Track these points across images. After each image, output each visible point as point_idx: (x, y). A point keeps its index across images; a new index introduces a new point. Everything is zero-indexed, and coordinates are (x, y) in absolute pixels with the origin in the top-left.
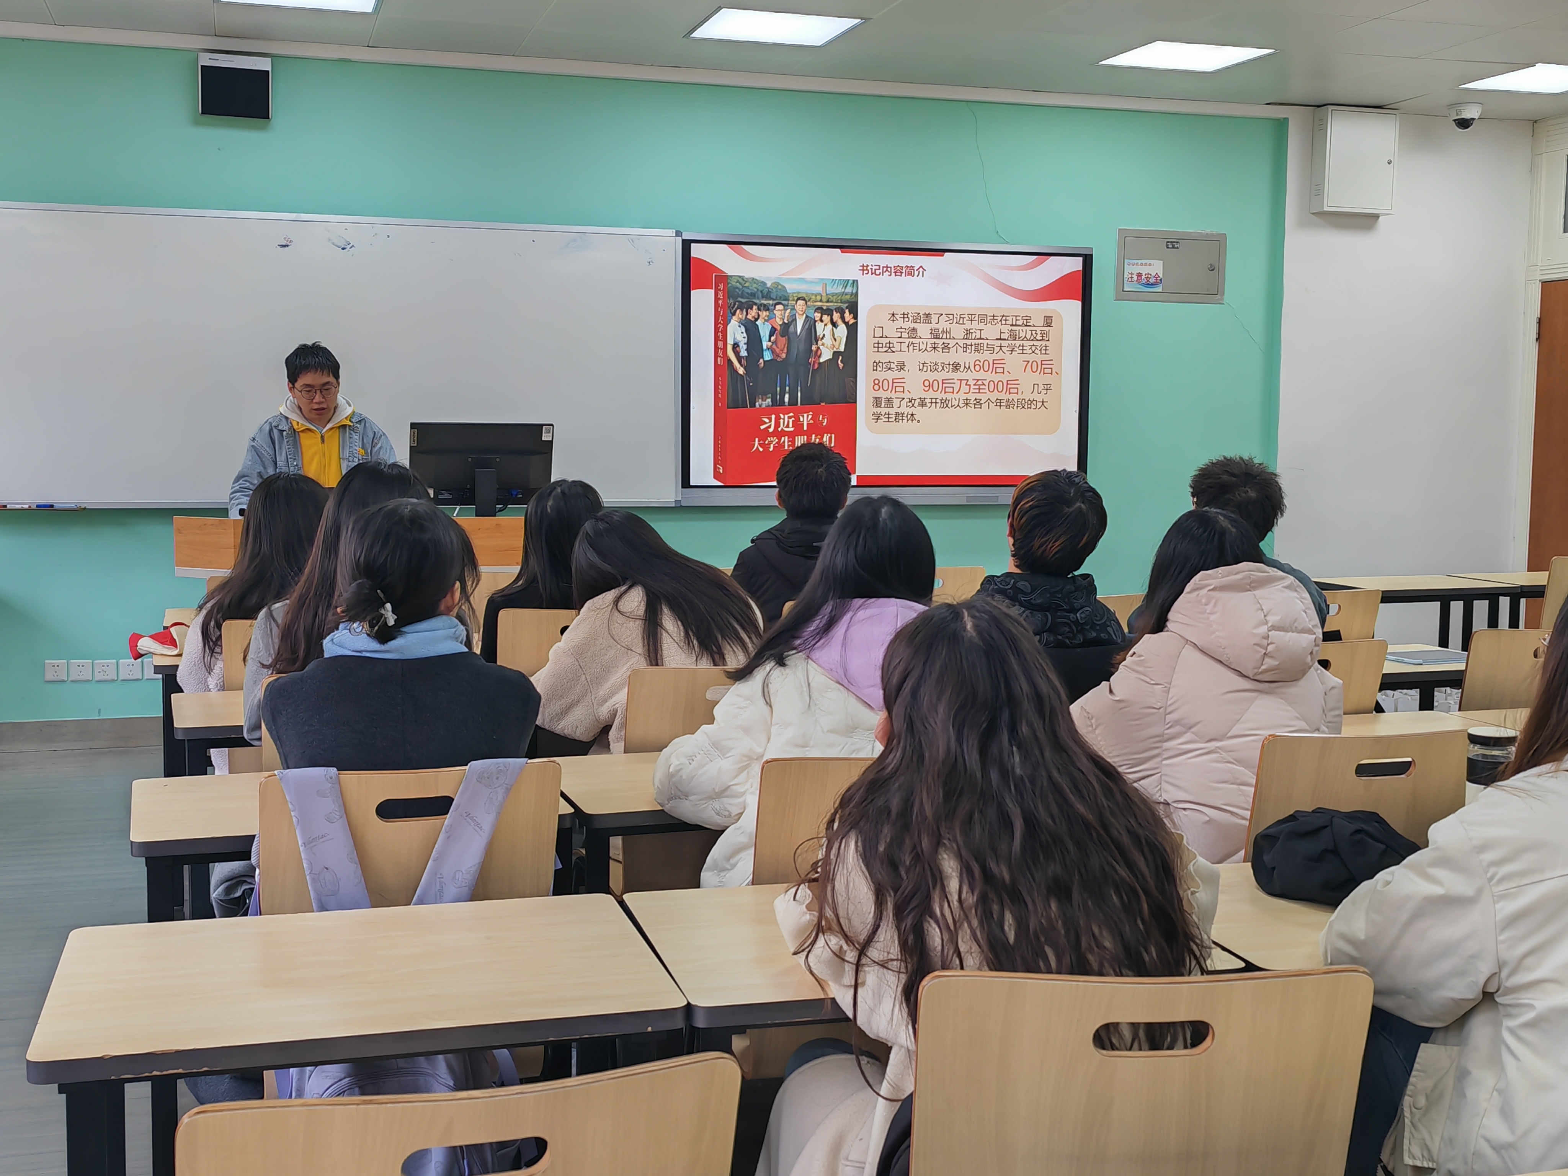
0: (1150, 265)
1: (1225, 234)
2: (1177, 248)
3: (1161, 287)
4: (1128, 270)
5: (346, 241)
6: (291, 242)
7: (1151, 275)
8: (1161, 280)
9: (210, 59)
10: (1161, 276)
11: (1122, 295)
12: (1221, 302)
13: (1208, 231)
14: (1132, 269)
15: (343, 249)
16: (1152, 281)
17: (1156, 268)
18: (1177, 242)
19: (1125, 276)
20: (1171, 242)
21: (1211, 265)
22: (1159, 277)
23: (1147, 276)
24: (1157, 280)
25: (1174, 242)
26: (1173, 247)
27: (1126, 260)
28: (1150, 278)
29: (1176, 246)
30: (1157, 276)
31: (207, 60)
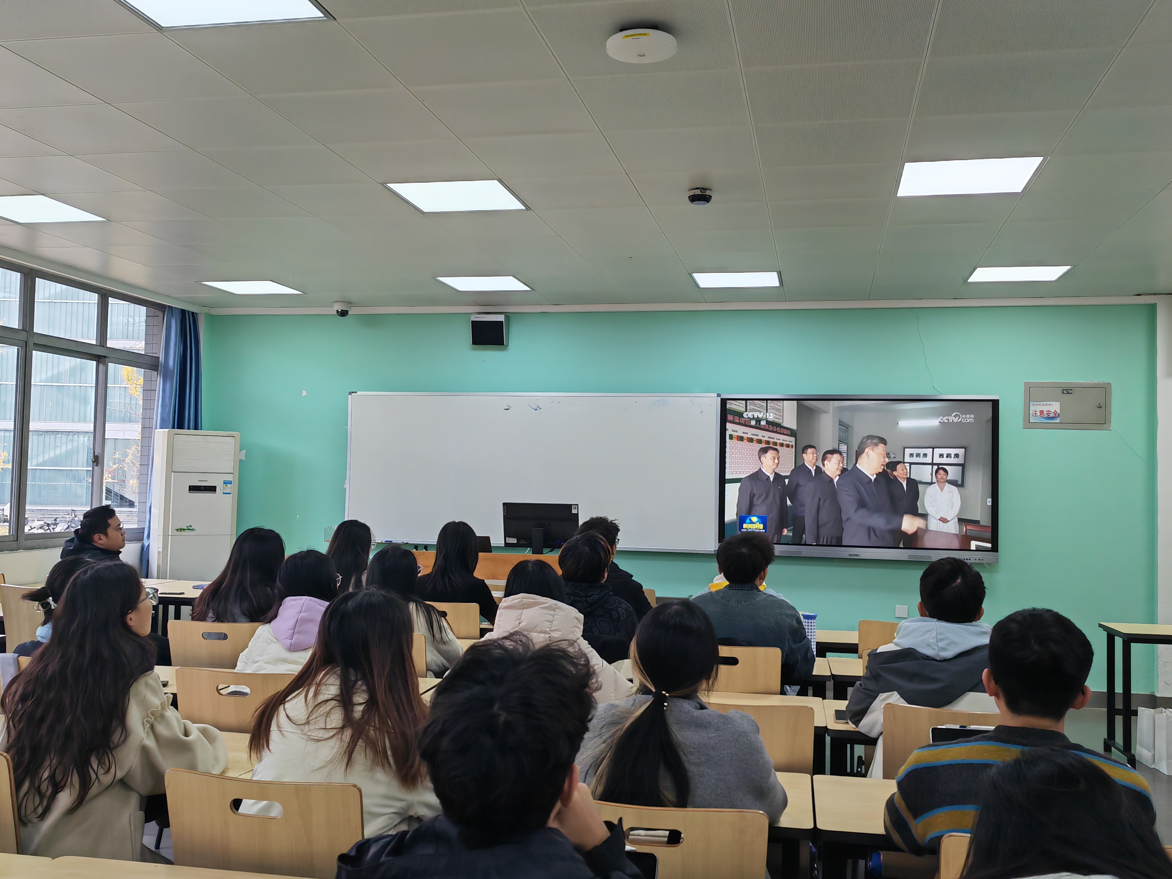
0: (1050, 405)
1: (1110, 383)
2: (1071, 393)
3: (1059, 419)
4: (1032, 408)
5: (537, 406)
6: (511, 407)
7: (1051, 411)
8: (1059, 415)
9: (476, 317)
10: (1059, 412)
11: (1028, 425)
12: (1108, 429)
13: (1096, 381)
14: (1036, 408)
15: (536, 410)
16: (1052, 415)
17: (1055, 407)
18: (1071, 390)
19: (1031, 413)
20: (1066, 389)
21: (1100, 404)
22: (1057, 413)
23: (1047, 412)
24: (1055, 415)
25: (1069, 390)
26: (1068, 393)
27: (1031, 402)
28: (1050, 414)
29: (1070, 392)
30: (1055, 412)
31: (474, 318)
